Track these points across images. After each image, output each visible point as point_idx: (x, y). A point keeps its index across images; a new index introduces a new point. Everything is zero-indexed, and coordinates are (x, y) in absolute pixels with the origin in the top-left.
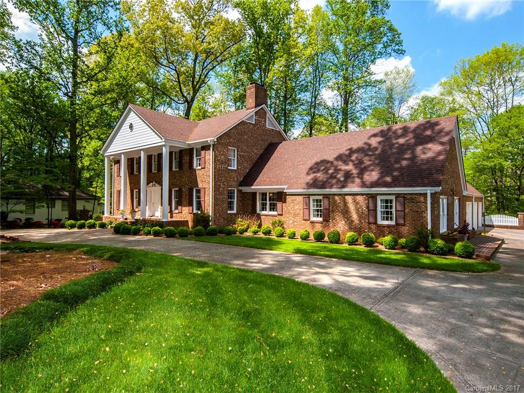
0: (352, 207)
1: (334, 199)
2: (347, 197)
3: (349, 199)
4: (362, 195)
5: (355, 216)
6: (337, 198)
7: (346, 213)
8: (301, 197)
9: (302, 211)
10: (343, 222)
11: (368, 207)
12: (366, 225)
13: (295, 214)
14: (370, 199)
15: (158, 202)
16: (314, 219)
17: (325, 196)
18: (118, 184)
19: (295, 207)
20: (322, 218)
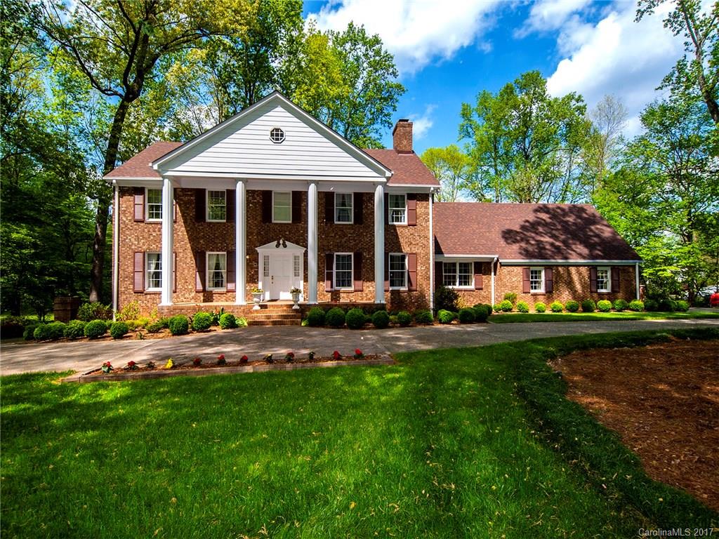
0: (575, 278)
1: (557, 270)
2: (570, 268)
3: (573, 270)
4: (584, 266)
5: (578, 287)
6: (560, 269)
7: (570, 284)
8: (520, 269)
9: (522, 283)
10: (567, 293)
11: (590, 277)
12: (589, 295)
13: (512, 287)
14: (592, 270)
15: (296, 275)
16: (533, 291)
17: (548, 267)
18: (138, 239)
19: (513, 278)
20: (542, 290)
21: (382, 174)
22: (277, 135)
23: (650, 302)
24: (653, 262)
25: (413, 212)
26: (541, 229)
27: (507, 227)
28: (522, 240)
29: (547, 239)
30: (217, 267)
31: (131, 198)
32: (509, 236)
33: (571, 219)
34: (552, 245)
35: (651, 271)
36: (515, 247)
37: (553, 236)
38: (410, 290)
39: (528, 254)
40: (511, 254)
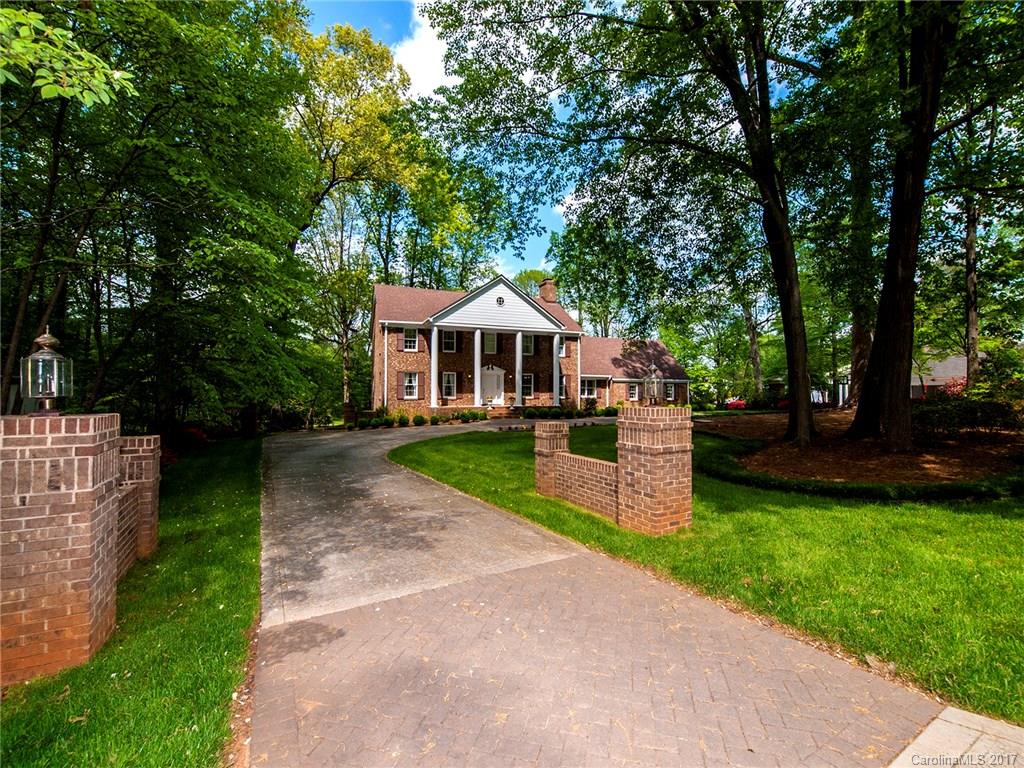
8: (624, 385)
9: (625, 394)
11: (663, 391)
13: (619, 396)
14: (664, 386)
15: (498, 388)
16: (631, 399)
17: (640, 384)
18: (399, 362)
19: (621, 390)
20: (636, 398)
21: (560, 328)
22: (500, 301)
23: (695, 406)
24: (696, 380)
25: (568, 349)
26: (634, 358)
27: (614, 356)
28: (624, 365)
29: (638, 365)
30: (449, 382)
31: (395, 335)
32: (615, 362)
33: (651, 351)
34: (642, 369)
35: (694, 386)
36: (621, 370)
37: (642, 363)
38: (567, 398)
39: (629, 375)
40: (618, 375)
